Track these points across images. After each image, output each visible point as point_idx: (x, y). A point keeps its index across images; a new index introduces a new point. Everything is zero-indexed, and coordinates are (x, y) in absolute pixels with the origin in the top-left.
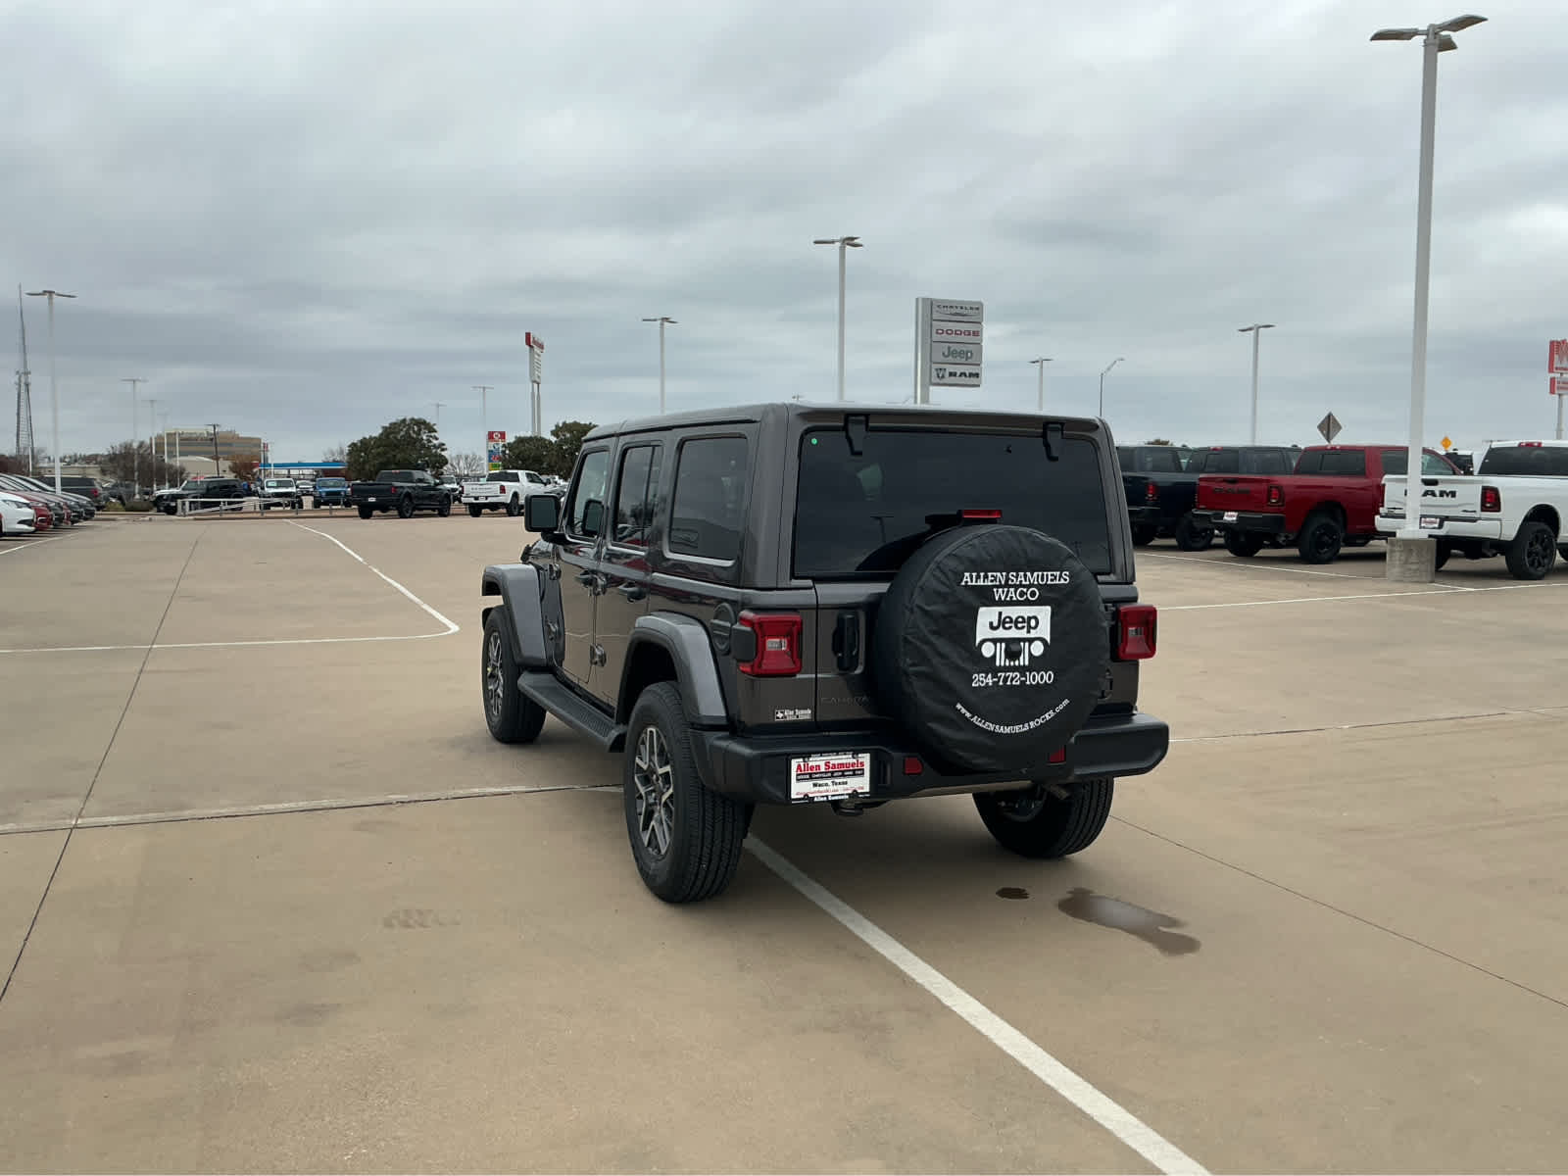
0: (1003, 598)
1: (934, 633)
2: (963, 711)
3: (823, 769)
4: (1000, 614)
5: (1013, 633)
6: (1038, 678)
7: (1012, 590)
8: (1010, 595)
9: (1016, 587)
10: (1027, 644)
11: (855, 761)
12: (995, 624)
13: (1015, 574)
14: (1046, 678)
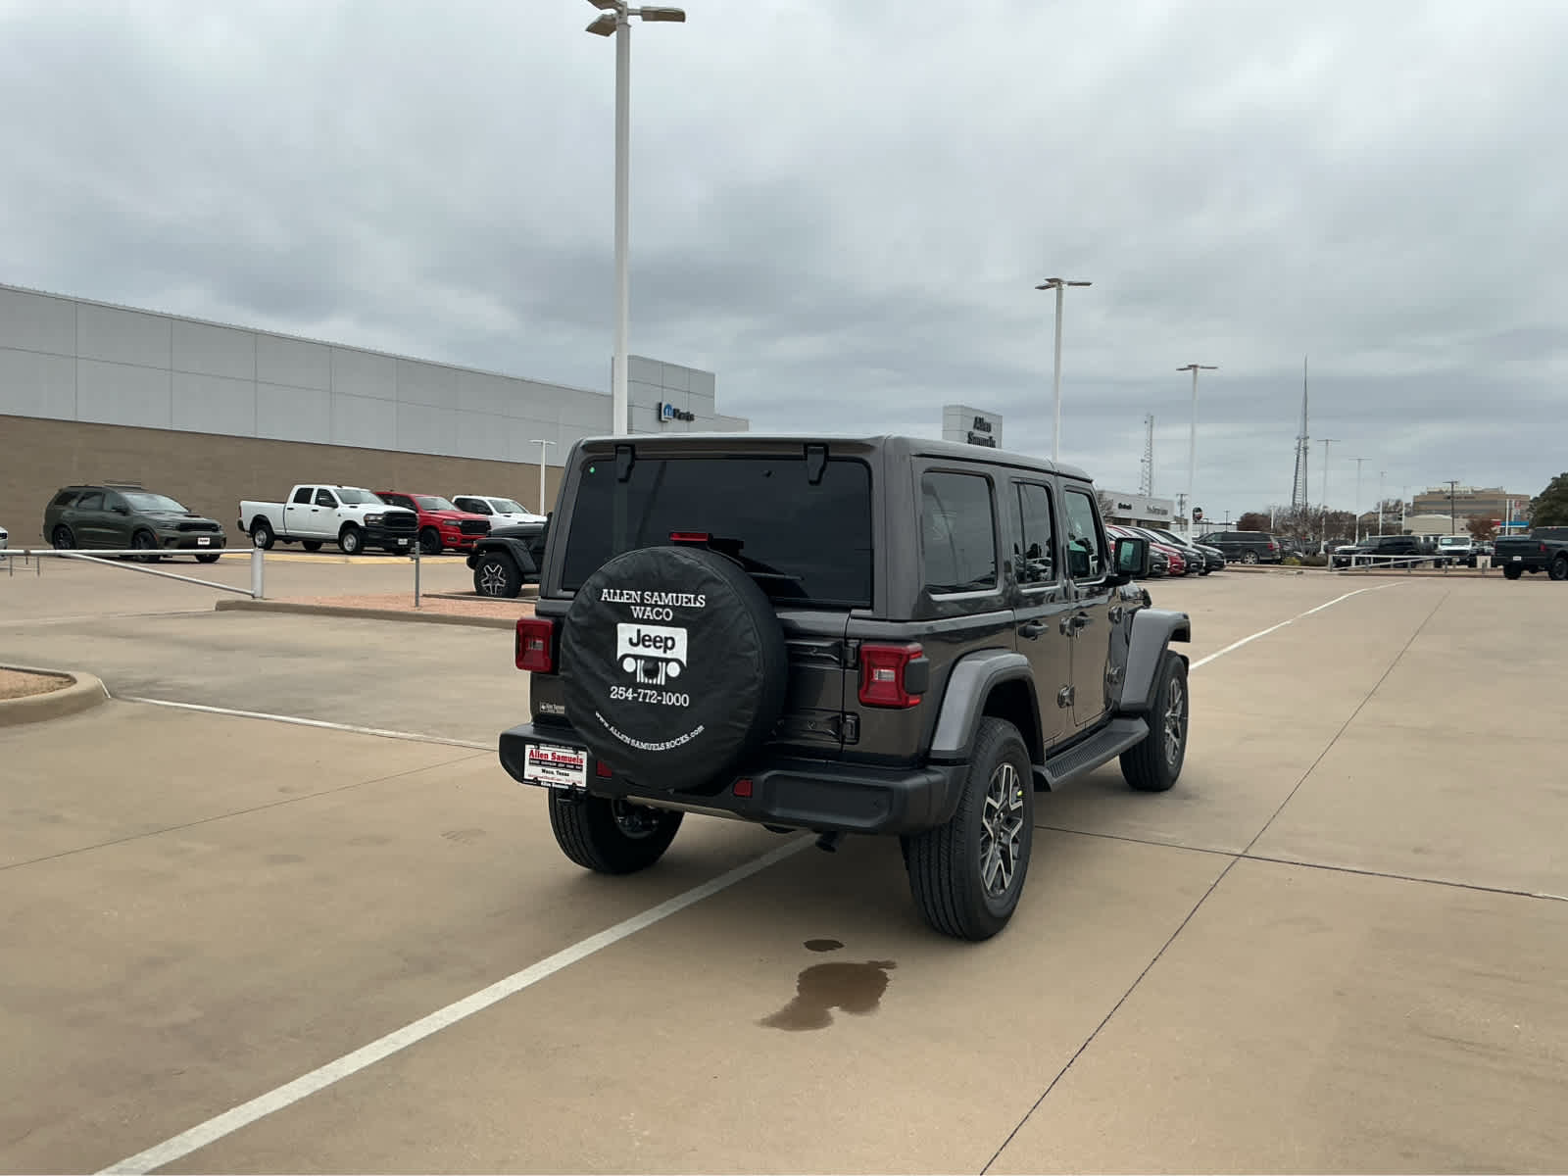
0: (640, 616)
1: (577, 642)
2: (602, 719)
3: (550, 759)
4: (639, 631)
5: (652, 652)
6: (674, 699)
7: (649, 609)
8: (647, 614)
9: (653, 606)
10: (664, 664)
11: (575, 756)
12: (635, 641)
13: (650, 593)
14: (681, 700)
